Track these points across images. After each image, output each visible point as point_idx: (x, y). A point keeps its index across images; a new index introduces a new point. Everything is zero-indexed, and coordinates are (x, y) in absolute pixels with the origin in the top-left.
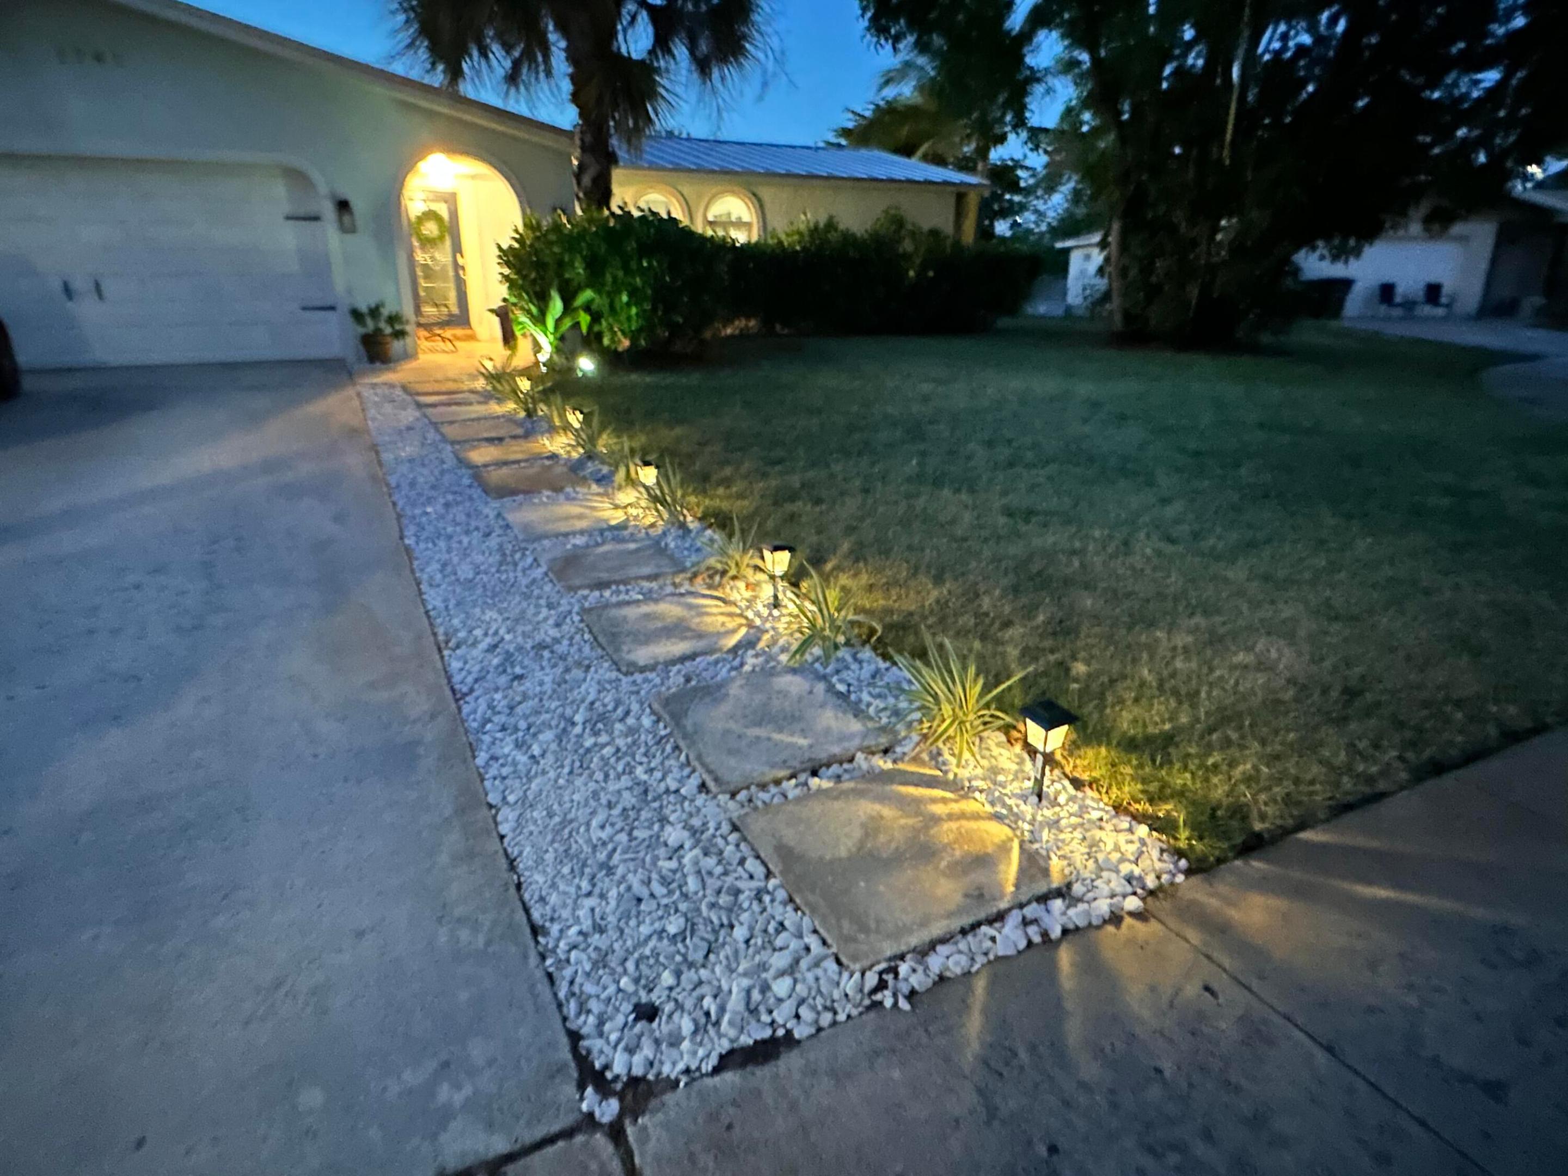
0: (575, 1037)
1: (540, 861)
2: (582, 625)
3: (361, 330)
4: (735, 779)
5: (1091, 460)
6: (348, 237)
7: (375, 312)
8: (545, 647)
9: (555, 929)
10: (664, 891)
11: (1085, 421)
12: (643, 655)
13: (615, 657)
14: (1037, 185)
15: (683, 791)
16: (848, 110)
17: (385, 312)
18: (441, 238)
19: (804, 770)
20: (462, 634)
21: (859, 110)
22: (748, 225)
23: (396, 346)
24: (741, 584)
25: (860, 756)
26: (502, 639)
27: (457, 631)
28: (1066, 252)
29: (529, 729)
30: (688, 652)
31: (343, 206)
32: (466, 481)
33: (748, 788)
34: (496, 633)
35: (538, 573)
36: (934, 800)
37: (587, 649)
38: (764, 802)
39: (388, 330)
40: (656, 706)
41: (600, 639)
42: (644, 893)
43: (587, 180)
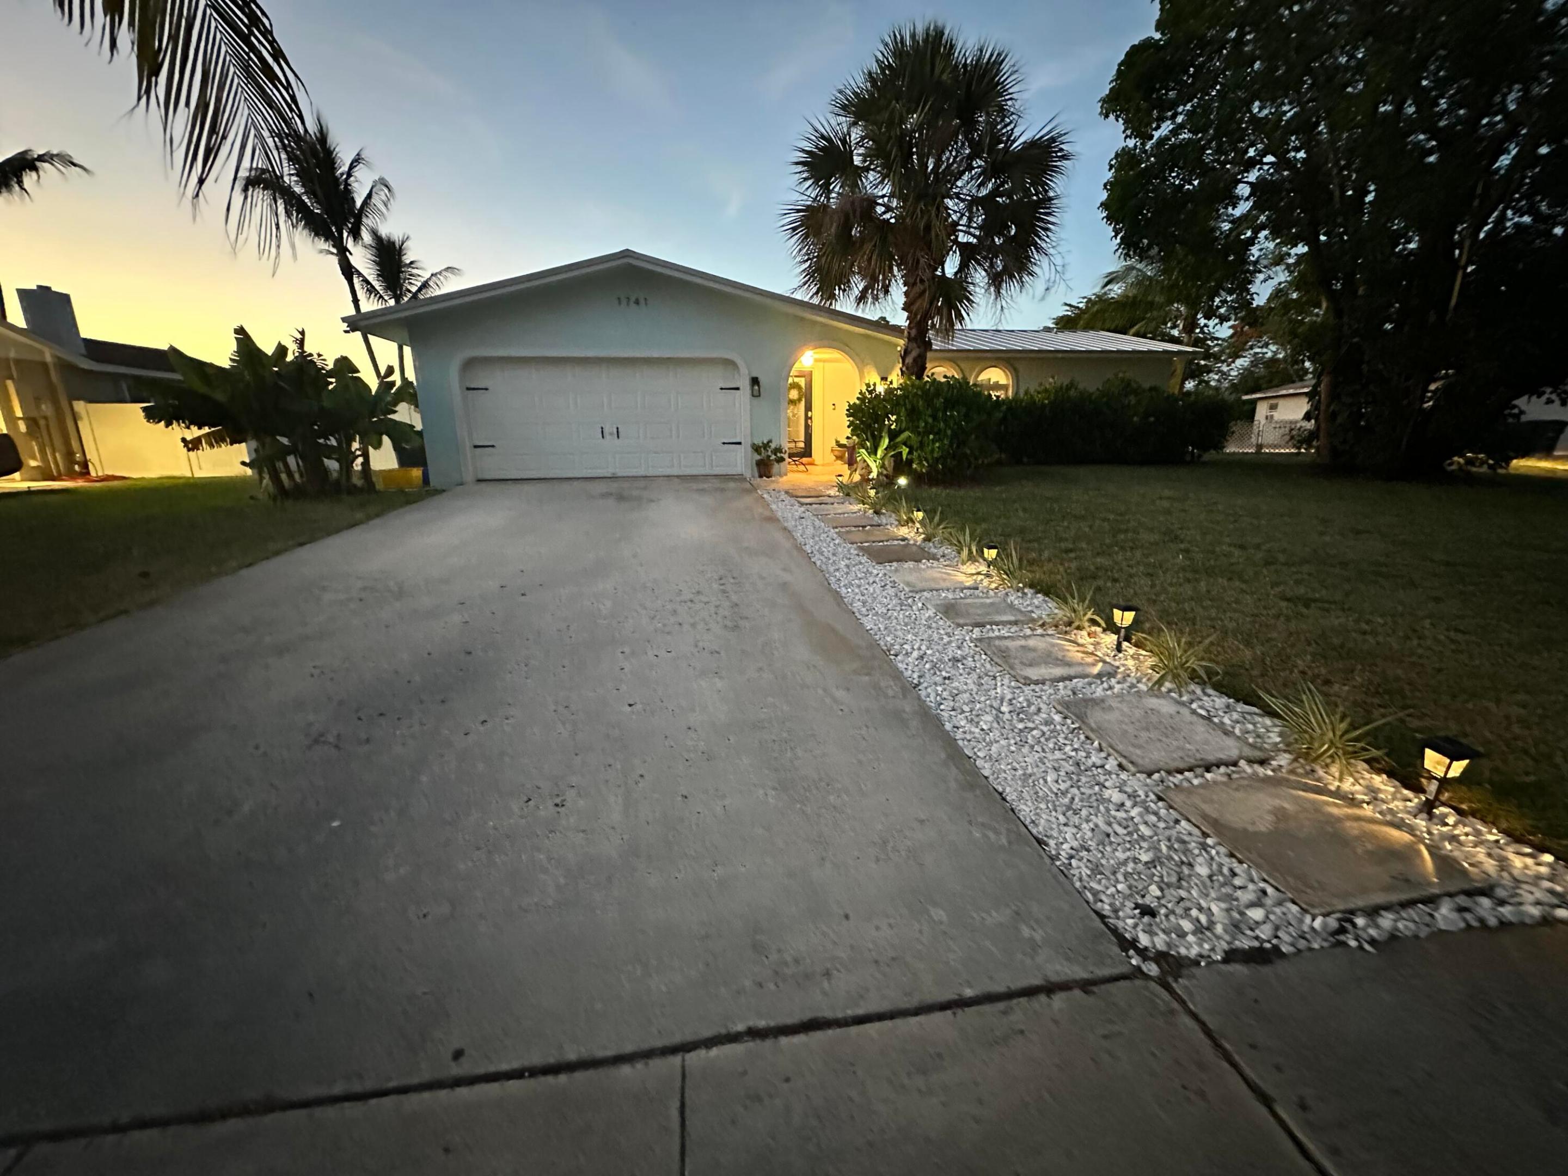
0: (1102, 917)
1: (1020, 798)
2: (978, 649)
3: (758, 457)
4: (1147, 763)
5: (1344, 565)
6: (756, 401)
7: (766, 446)
8: (958, 661)
9: (1052, 843)
10: (1125, 832)
11: (1322, 534)
12: (1033, 673)
13: (1012, 672)
14: (1222, 352)
15: (1107, 767)
16: (1066, 304)
17: (773, 445)
18: (800, 400)
19: (1199, 766)
20: (897, 647)
21: (1074, 304)
22: (1005, 388)
23: (776, 467)
24: (1084, 633)
25: (1242, 763)
26: (925, 654)
27: (892, 645)
28: (1254, 402)
29: (971, 711)
30: (1065, 675)
31: (755, 381)
32: (854, 552)
33: (1158, 772)
34: (919, 649)
35: (931, 613)
36: (1327, 803)
37: (988, 666)
38: (1175, 785)
39: (773, 457)
40: (1059, 708)
41: (996, 659)
42: (1109, 830)
43: (909, 360)
